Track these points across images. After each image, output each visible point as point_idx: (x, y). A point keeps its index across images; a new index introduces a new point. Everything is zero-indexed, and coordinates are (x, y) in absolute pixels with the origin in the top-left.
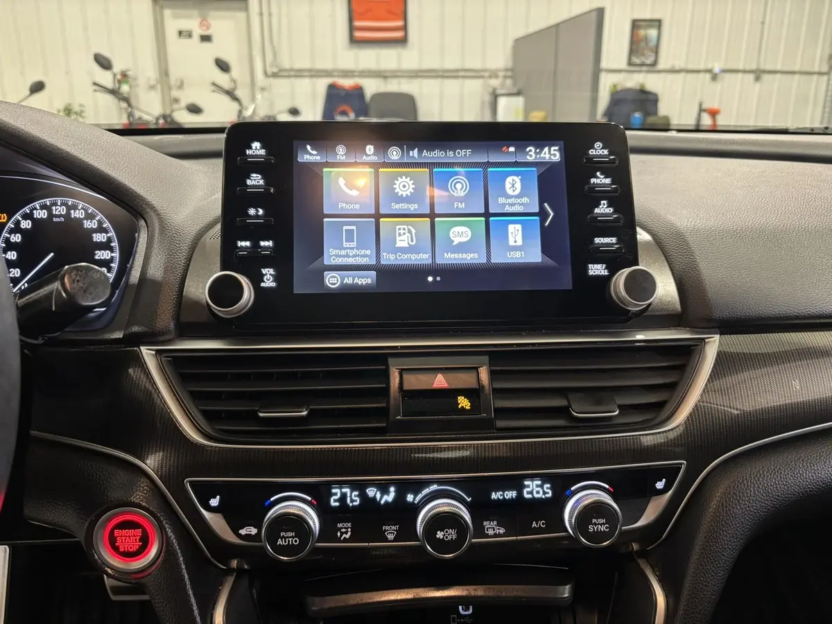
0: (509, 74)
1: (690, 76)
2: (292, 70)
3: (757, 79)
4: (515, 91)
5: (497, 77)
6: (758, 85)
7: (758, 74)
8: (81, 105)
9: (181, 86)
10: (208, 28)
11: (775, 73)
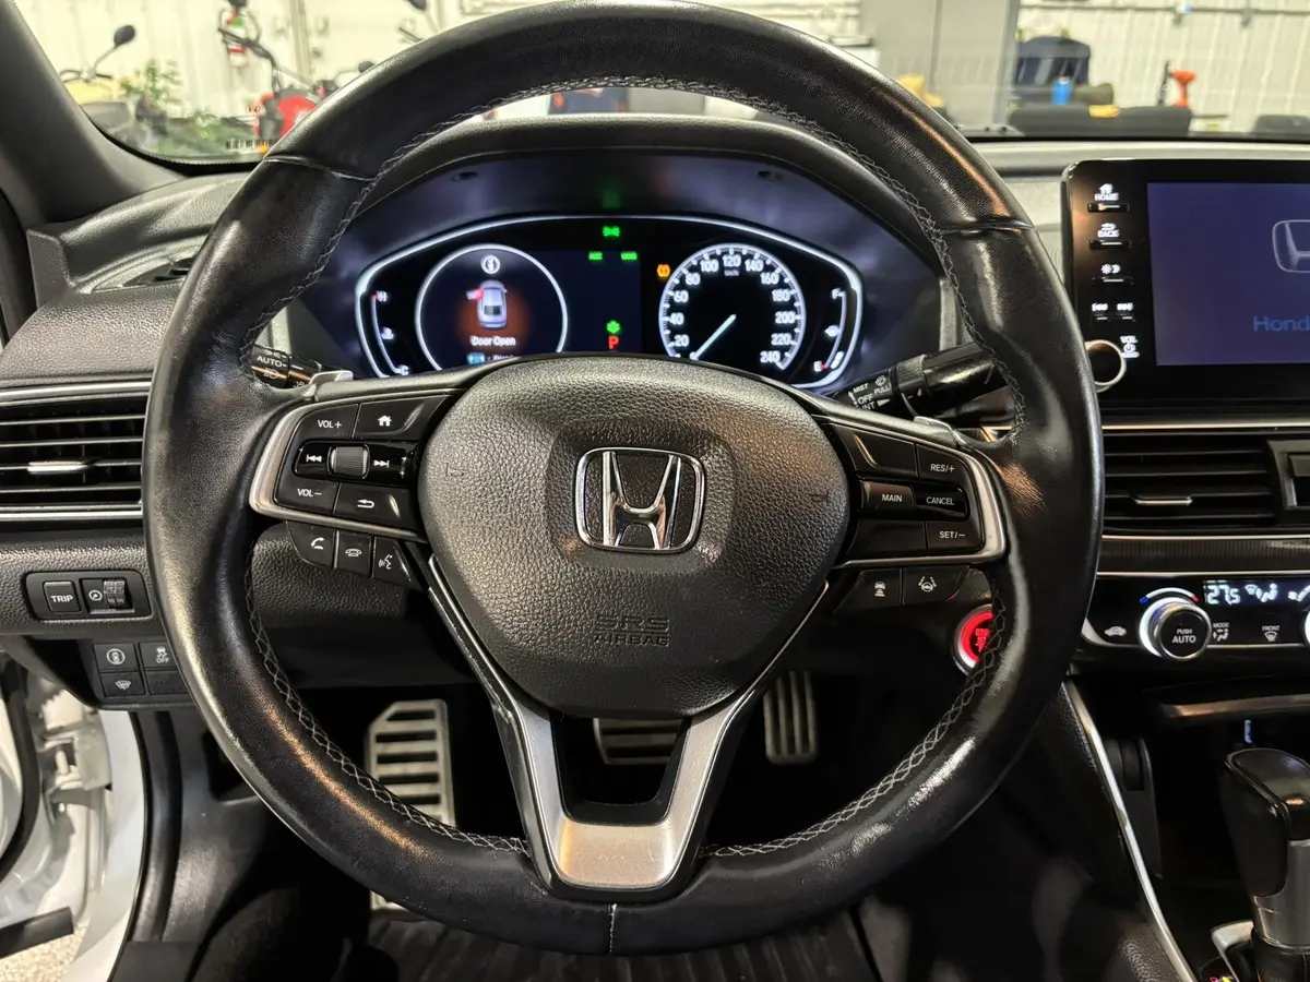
0: (853, 11)
1: (1140, 15)
3: (1246, 23)
4: (864, 42)
5: (833, 16)
6: (1245, 33)
7: (1247, 15)
8: (172, 63)
9: (324, 31)
11: (1274, 13)
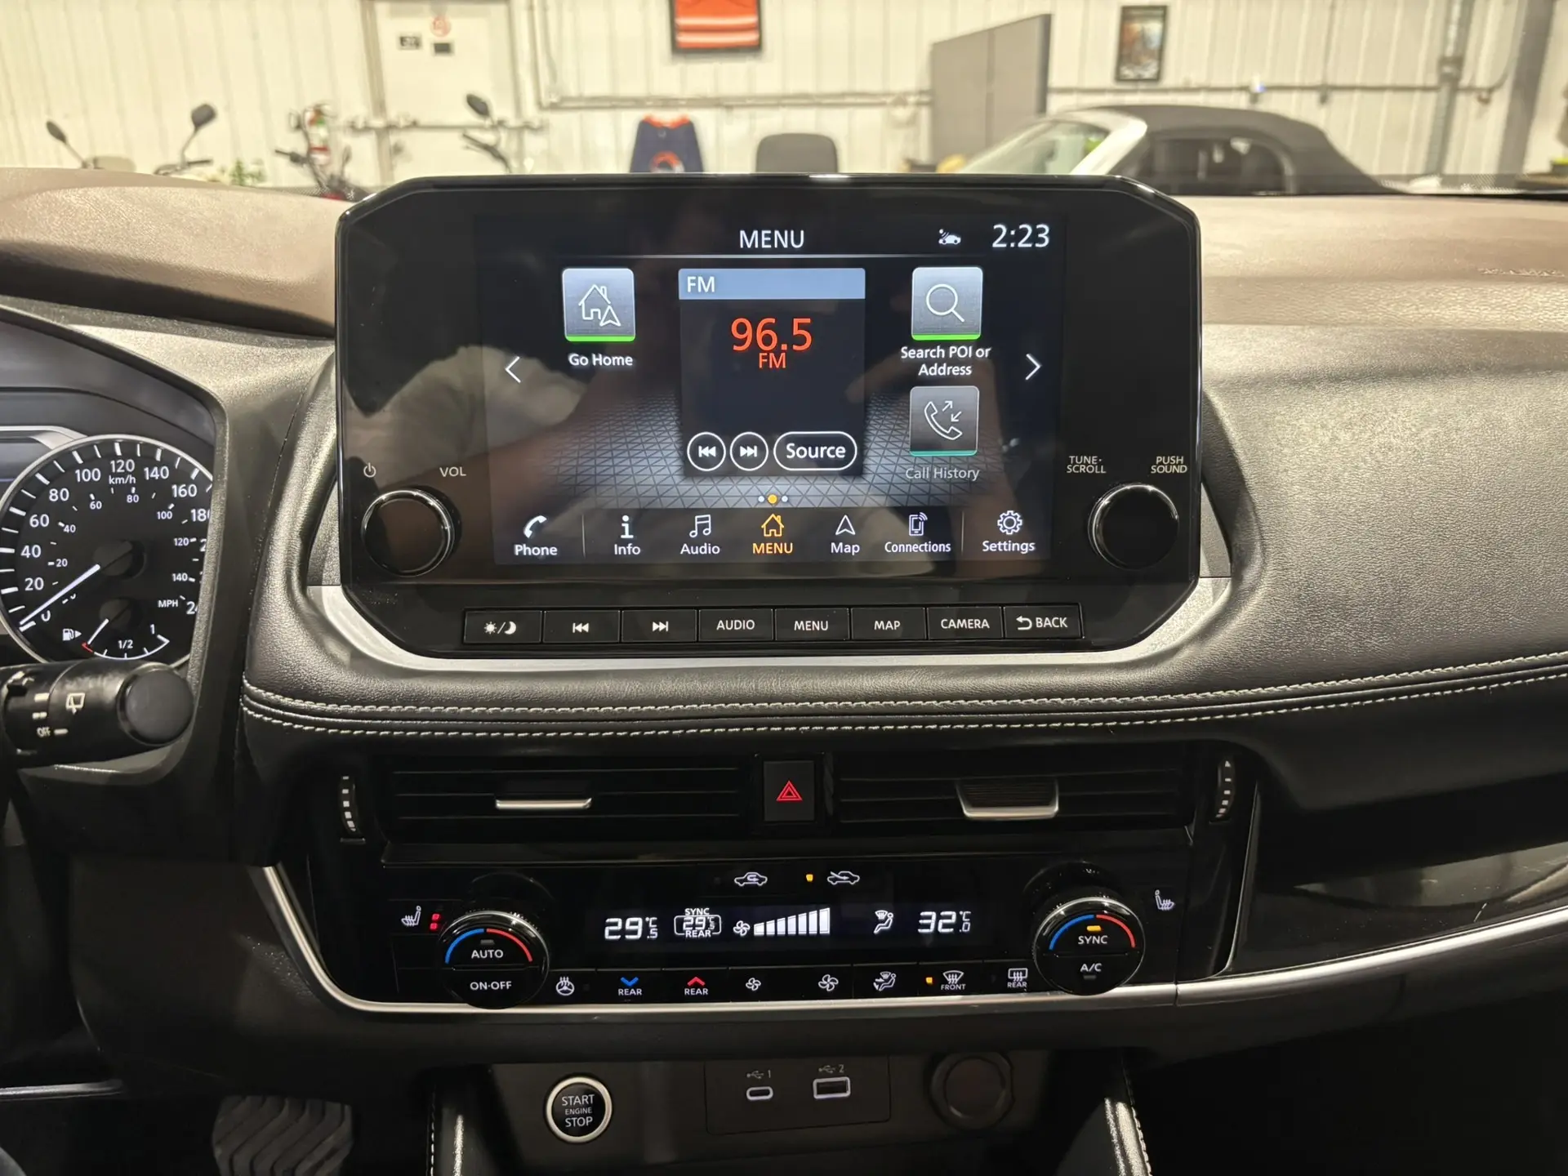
0: (925, 99)
1: (1214, 97)
2: (580, 98)
3: (1324, 100)
5: (905, 104)
6: (1325, 110)
7: (1324, 92)
8: (258, 162)
10: (446, 31)
11: (1352, 88)
